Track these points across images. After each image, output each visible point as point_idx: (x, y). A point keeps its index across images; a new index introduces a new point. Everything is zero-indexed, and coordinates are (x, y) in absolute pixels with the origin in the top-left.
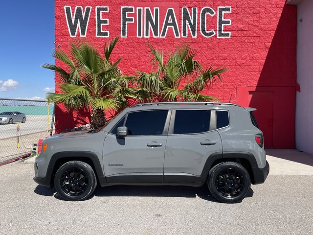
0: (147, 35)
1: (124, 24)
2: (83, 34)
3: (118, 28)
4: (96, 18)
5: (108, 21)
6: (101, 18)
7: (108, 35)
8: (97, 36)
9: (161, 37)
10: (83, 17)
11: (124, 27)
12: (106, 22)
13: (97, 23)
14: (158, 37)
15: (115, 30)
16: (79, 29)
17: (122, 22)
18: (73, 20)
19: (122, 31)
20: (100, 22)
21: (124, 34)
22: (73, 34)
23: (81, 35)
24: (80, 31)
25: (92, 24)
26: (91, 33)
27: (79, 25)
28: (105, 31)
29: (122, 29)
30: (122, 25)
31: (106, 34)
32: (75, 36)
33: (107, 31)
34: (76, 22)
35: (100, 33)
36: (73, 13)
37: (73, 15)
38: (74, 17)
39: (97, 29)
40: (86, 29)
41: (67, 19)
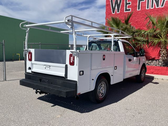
0: (152, 7)
1: (139, 3)
2: (118, 12)
3: (136, 6)
4: (125, 2)
5: (131, 3)
6: (127, 2)
7: (131, 10)
8: (125, 12)
9: (161, 7)
10: (119, 3)
11: (139, 5)
12: (130, 3)
13: (125, 5)
14: (159, 7)
15: (134, 7)
16: (116, 10)
17: (138, 2)
18: (114, 5)
19: (138, 7)
20: (127, 4)
21: (139, 9)
22: (113, 12)
23: (117, 12)
24: (117, 10)
25: (123, 6)
26: (122, 10)
27: (116, 7)
28: (129, 9)
29: (138, 6)
30: (138, 4)
31: (129, 10)
32: (114, 13)
33: (130, 8)
34: (115, 6)
35: (126, 10)
36: (114, 2)
37: (114, 3)
38: (114, 4)
39: (125, 8)
40: (120, 9)
41: (111, 5)
